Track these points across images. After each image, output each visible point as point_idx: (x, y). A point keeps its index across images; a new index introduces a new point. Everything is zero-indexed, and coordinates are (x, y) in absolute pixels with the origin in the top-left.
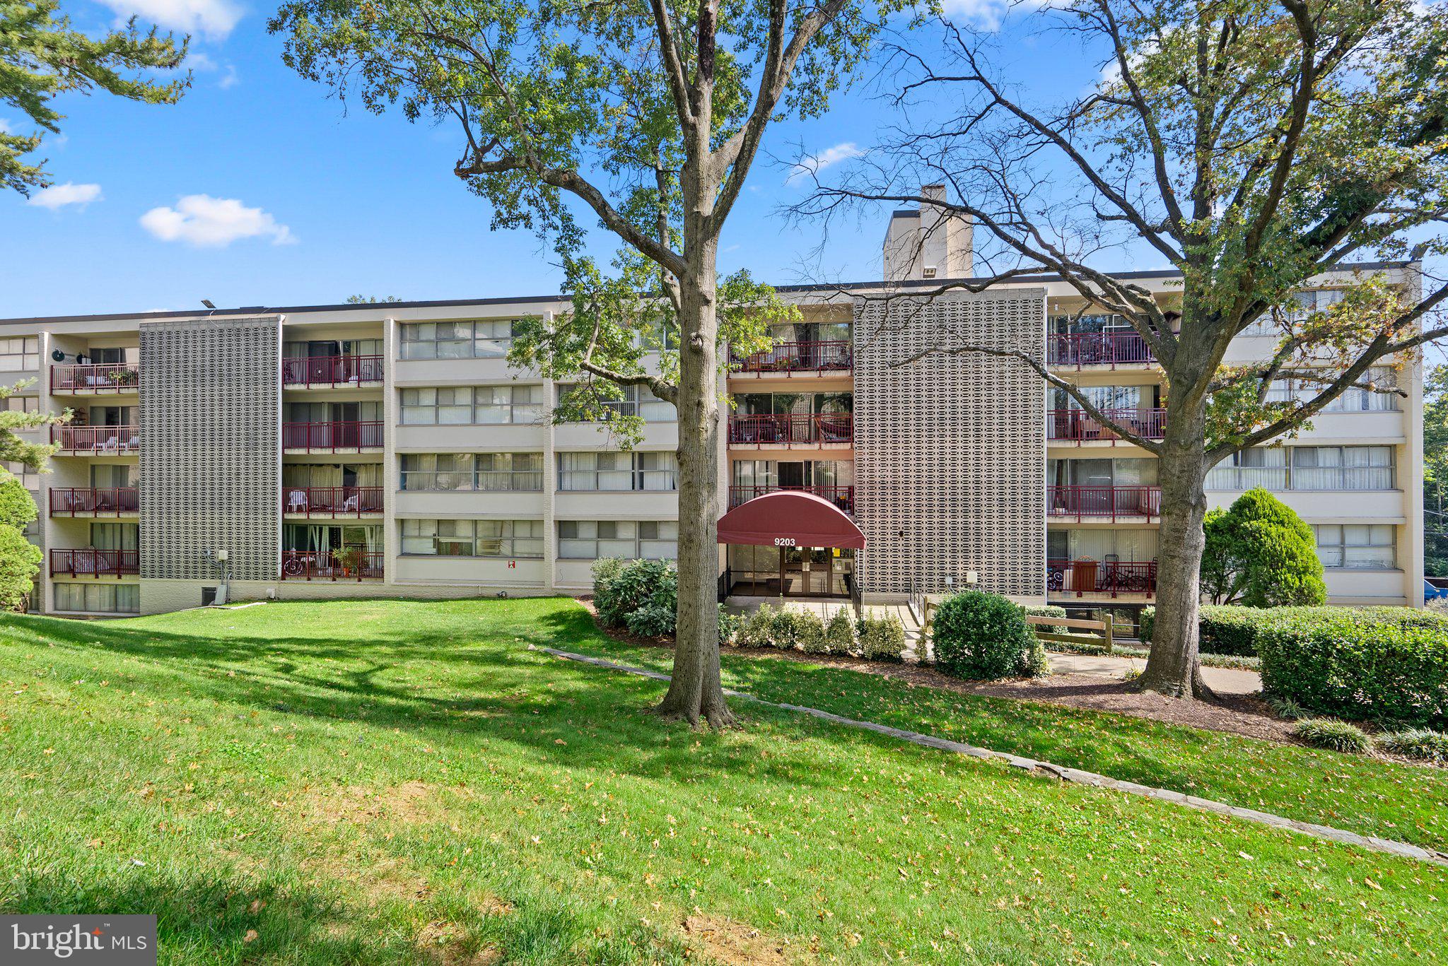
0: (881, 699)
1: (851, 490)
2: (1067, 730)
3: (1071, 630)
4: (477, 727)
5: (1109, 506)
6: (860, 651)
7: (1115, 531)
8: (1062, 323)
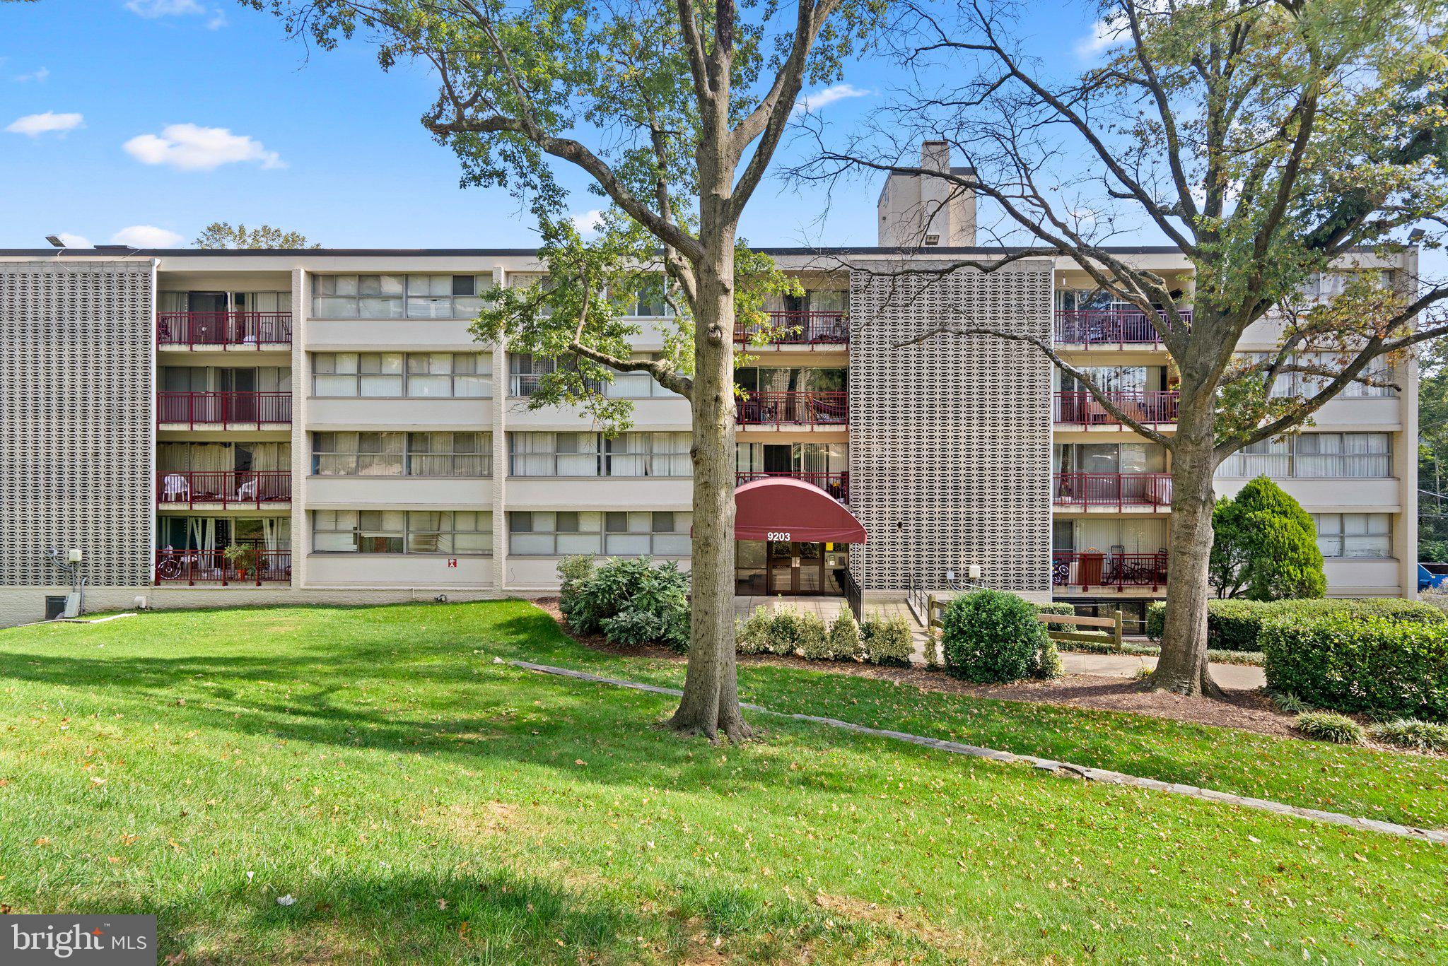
0: (895, 706)
1: (845, 476)
2: (1083, 731)
3: (1080, 627)
4: (481, 750)
5: (1115, 493)
6: (866, 656)
7: (1120, 520)
8: (1069, 299)
